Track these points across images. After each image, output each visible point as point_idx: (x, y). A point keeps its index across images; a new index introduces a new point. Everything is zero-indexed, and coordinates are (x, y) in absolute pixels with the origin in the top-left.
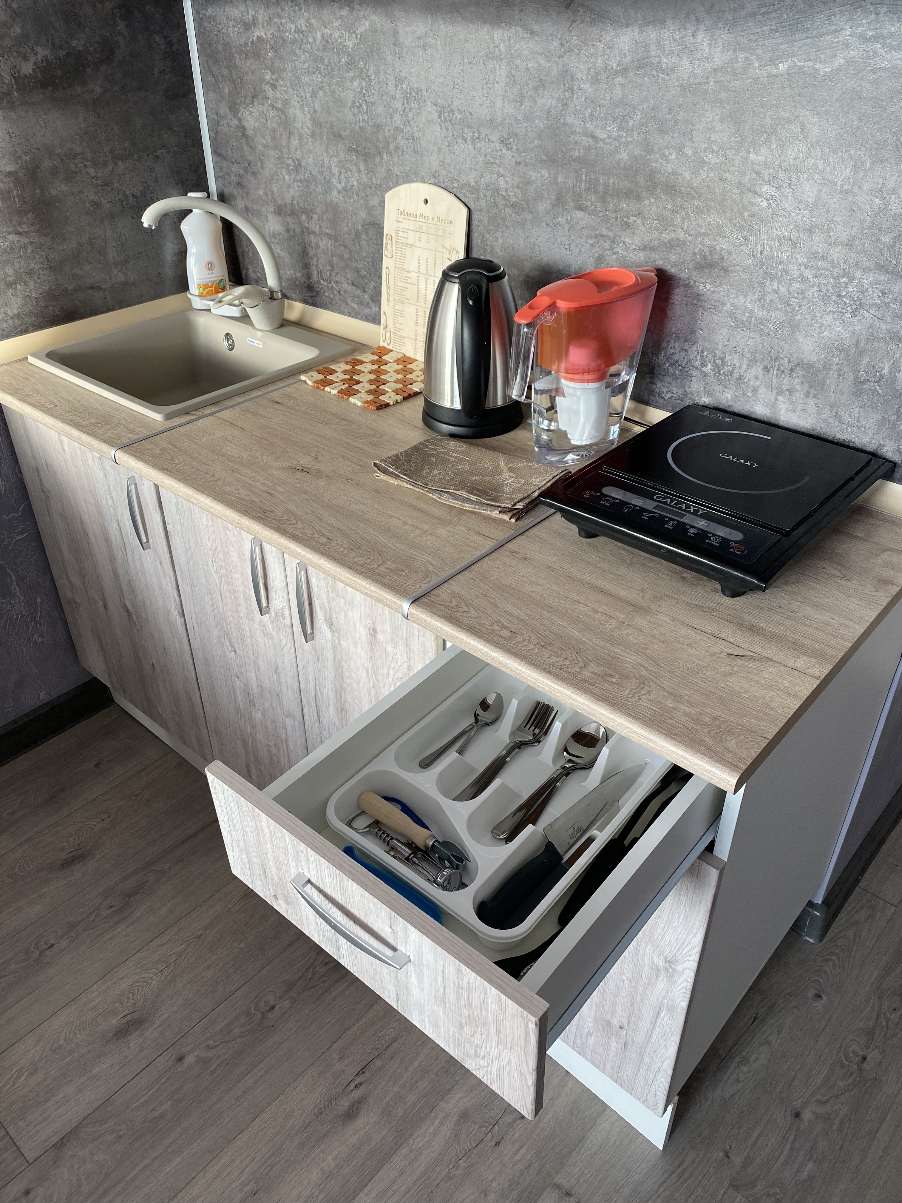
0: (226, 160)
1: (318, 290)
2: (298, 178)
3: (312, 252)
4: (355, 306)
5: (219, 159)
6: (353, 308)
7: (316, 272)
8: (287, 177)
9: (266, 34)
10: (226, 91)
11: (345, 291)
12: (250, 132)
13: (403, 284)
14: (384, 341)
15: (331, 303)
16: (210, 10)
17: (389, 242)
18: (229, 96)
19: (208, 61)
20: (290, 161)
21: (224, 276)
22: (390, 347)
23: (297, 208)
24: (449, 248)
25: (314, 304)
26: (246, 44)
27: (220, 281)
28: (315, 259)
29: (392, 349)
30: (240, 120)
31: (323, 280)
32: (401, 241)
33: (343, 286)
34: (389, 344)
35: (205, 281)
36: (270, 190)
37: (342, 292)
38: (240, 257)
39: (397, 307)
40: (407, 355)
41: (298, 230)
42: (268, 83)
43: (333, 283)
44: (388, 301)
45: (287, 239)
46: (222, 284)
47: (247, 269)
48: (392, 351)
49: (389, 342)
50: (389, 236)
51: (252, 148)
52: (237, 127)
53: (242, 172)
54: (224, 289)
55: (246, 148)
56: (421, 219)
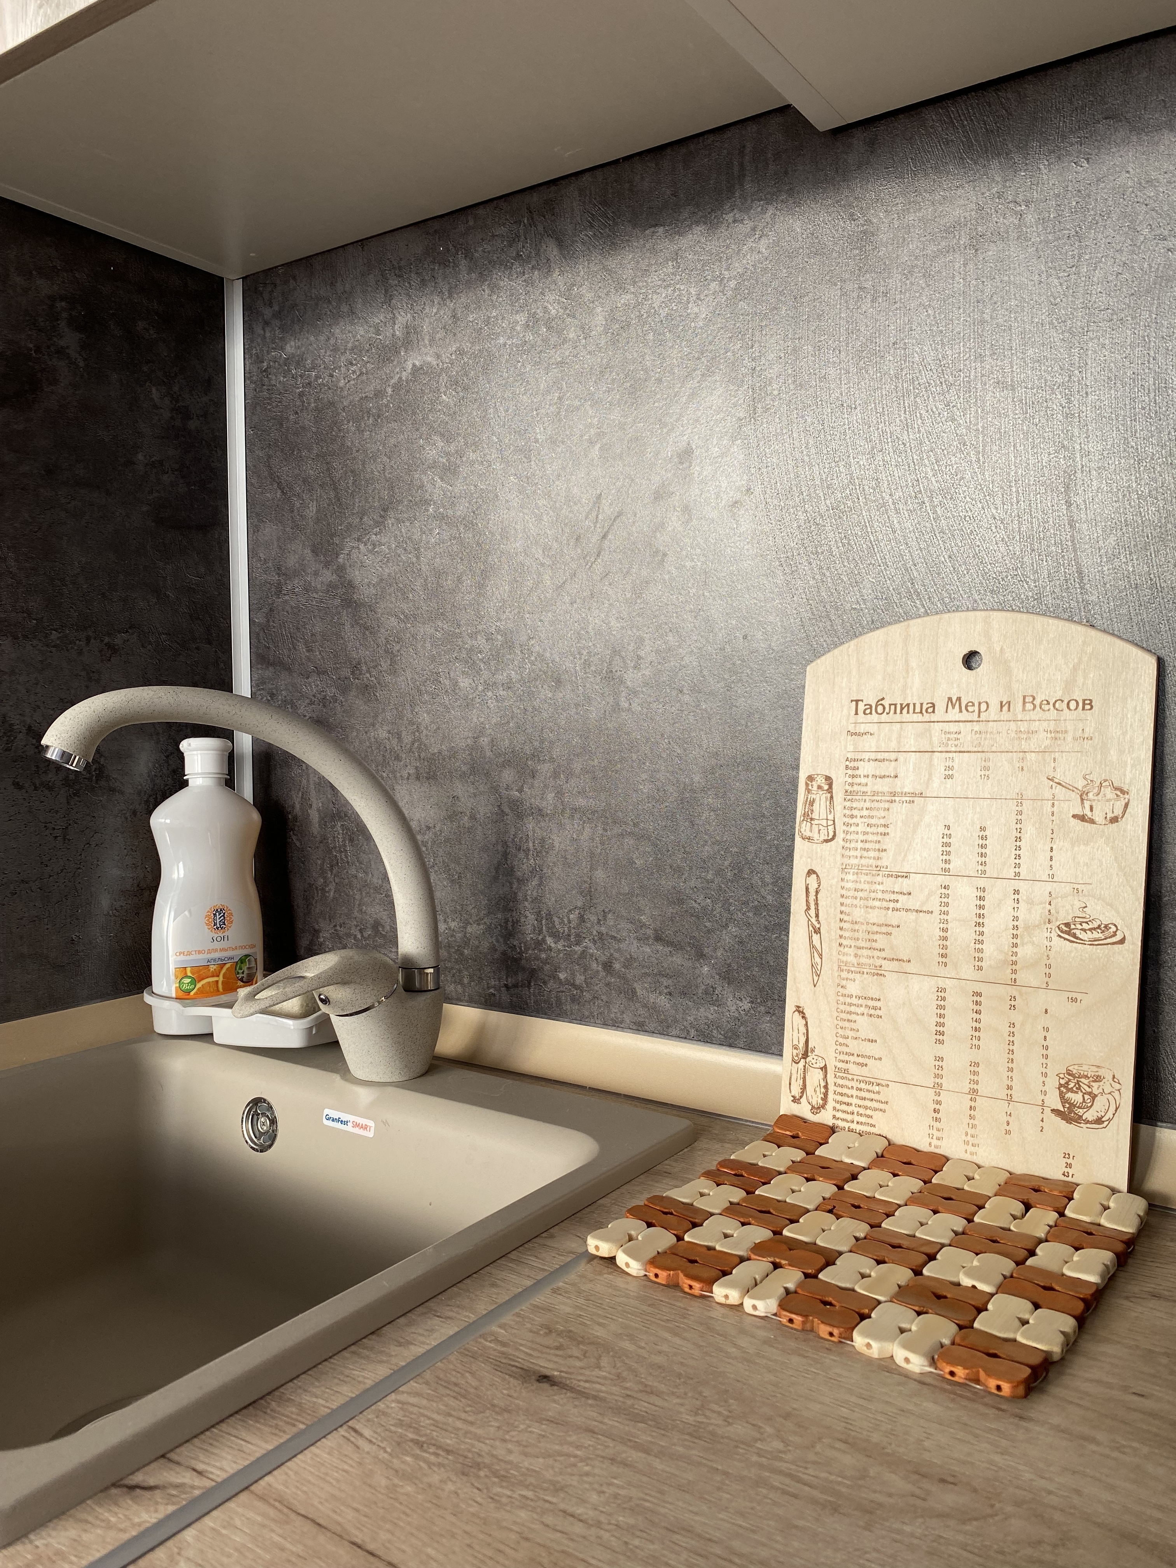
0: (289, 670)
1: (535, 964)
2: (501, 677)
3: (525, 865)
4: (662, 1001)
5: (269, 673)
6: (654, 1009)
7: (531, 918)
8: (464, 683)
9: (438, 356)
10: (311, 511)
11: (629, 962)
12: (365, 593)
13: (874, 916)
14: (796, 1100)
15: (574, 999)
16: (291, 347)
17: (821, 799)
18: (318, 521)
19: (269, 457)
20: (481, 641)
21: (253, 946)
22: (826, 1117)
23: (488, 754)
24: (1080, 784)
25: (519, 1007)
26: (379, 394)
27: (242, 961)
28: (535, 882)
29: (830, 1122)
30: (341, 569)
31: (556, 936)
32: (868, 789)
33: (623, 946)
34: (816, 1109)
35: (200, 959)
36: (411, 723)
37: (617, 966)
38: (299, 902)
39: (853, 988)
40: (899, 1139)
41: (485, 809)
42: (433, 466)
43: (587, 943)
44: (816, 971)
45: (447, 840)
46: (245, 968)
47: (316, 932)
48: (833, 1130)
49: (817, 1100)
50: (821, 781)
51: (368, 630)
52: (331, 586)
53: (330, 692)
54: (249, 981)
55: (349, 632)
56: (954, 714)
